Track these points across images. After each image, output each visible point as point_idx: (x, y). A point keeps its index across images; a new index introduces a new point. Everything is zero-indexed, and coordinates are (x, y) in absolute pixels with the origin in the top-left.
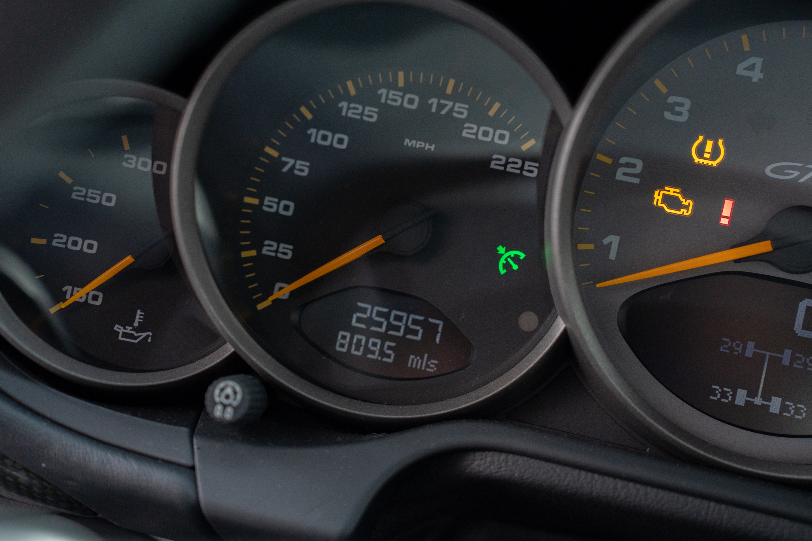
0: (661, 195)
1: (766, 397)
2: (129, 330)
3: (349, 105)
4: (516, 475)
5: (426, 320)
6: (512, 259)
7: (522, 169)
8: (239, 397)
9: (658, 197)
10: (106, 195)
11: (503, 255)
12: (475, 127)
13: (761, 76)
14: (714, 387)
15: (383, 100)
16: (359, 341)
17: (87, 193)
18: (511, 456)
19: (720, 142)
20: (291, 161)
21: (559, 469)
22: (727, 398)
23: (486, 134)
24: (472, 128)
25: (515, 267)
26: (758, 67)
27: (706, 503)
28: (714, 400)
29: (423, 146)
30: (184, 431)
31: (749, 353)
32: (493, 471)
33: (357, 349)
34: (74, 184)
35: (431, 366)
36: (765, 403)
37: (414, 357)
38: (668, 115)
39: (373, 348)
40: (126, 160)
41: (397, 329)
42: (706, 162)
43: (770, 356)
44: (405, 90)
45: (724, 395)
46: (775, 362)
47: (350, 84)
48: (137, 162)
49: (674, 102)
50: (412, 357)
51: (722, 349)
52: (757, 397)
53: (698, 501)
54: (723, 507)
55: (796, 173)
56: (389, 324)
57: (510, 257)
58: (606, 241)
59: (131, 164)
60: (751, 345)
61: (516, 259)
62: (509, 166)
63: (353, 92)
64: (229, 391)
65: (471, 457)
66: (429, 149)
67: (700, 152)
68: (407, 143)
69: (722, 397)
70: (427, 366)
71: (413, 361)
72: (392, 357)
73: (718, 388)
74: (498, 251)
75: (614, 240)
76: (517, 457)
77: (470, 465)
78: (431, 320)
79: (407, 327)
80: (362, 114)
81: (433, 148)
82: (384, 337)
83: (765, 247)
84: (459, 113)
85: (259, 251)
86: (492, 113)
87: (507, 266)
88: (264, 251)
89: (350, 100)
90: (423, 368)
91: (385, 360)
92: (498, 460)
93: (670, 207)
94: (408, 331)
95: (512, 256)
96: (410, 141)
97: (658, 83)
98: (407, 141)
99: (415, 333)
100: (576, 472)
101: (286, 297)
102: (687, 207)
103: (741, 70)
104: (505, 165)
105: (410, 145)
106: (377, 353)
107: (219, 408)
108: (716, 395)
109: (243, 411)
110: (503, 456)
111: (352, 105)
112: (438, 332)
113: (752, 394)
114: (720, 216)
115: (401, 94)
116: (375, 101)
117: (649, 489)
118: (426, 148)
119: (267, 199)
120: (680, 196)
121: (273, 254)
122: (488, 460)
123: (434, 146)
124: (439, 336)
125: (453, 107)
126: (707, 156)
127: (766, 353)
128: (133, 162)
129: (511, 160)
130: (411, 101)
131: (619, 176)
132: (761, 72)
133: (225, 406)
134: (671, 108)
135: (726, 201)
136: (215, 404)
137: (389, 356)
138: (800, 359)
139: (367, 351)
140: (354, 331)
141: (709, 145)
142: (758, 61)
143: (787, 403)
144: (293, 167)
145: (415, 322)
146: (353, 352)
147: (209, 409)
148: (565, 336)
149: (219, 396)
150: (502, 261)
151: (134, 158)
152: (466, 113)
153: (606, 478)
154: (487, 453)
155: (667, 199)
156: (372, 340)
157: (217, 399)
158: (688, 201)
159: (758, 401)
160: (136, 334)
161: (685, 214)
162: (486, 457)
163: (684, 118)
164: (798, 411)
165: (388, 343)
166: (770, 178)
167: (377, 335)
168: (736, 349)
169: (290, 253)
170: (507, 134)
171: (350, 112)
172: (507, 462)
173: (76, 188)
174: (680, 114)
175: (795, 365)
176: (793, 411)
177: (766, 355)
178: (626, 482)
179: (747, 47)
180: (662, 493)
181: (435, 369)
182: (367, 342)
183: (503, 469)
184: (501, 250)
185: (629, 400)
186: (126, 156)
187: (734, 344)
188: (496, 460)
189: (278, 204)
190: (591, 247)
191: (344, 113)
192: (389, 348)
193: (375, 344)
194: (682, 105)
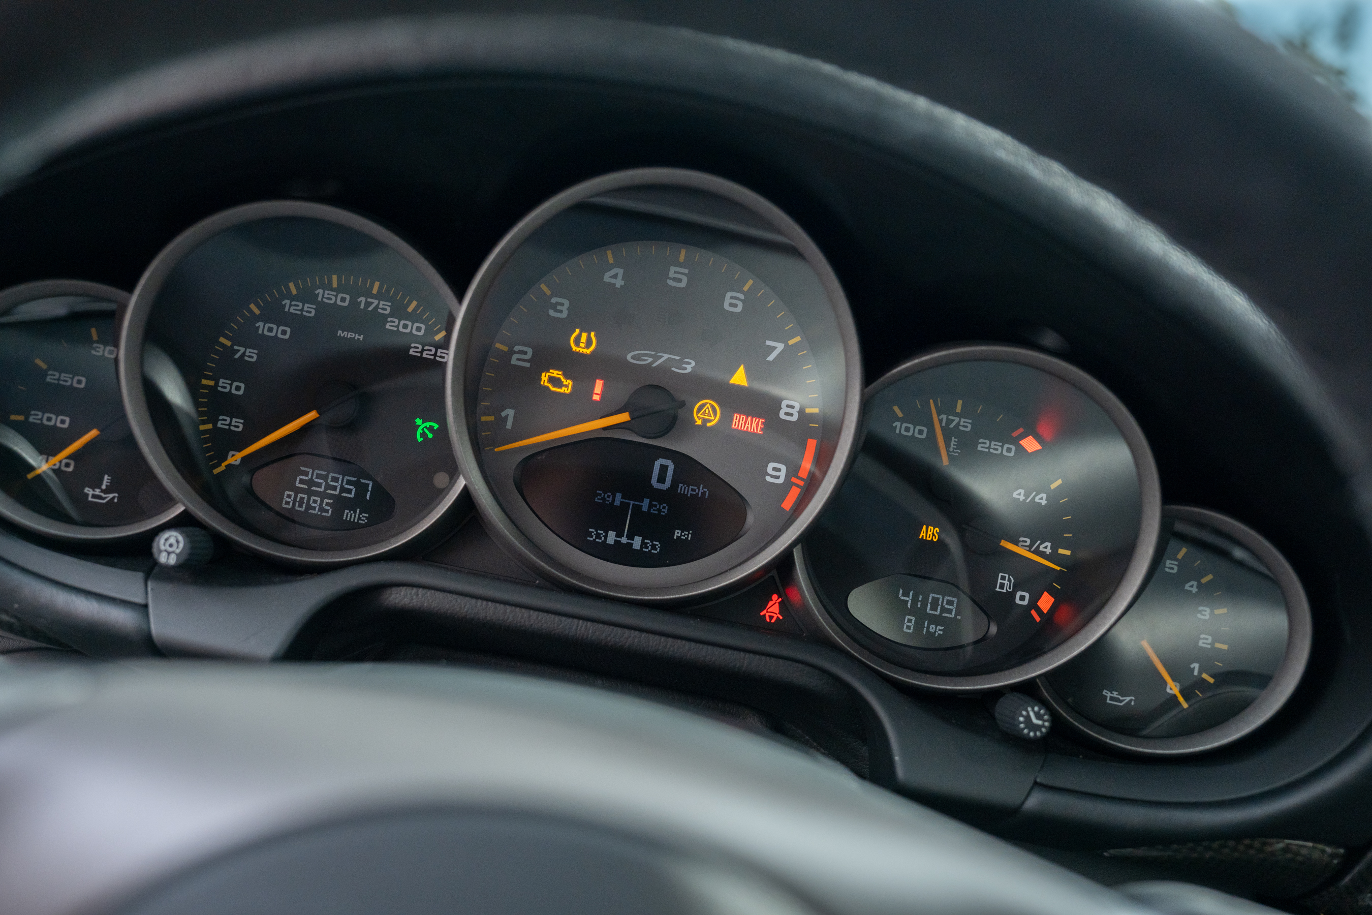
0: (547, 376)
1: (631, 537)
2: (97, 492)
3: (290, 303)
4: (425, 605)
5: (358, 481)
6: (428, 429)
7: (435, 355)
8: (181, 545)
9: (544, 378)
10: (76, 378)
11: (420, 426)
12: (397, 321)
13: (623, 283)
14: (590, 530)
15: (320, 299)
16: (302, 499)
17: (60, 376)
18: (421, 590)
19: (592, 334)
20: (242, 350)
21: (460, 599)
22: (600, 538)
23: (405, 326)
24: (394, 322)
25: (430, 436)
26: (620, 276)
27: (576, 621)
28: (599, 542)
29: (353, 336)
30: (140, 576)
31: (617, 503)
32: (406, 603)
33: (300, 506)
34: (49, 369)
35: (362, 518)
36: (629, 541)
37: (348, 511)
38: (551, 313)
39: (313, 505)
40: (95, 349)
41: (335, 488)
42: (581, 350)
43: (633, 504)
44: (338, 290)
45: (598, 536)
46: (637, 509)
47: (292, 285)
48: (104, 351)
49: (556, 302)
50: (346, 511)
51: (596, 500)
52: (623, 537)
53: (570, 620)
54: (589, 623)
55: (650, 360)
56: (327, 484)
57: (426, 427)
58: (503, 414)
59: (98, 351)
60: (619, 496)
61: (431, 429)
62: (425, 353)
63: (294, 292)
64: (172, 540)
65: (388, 591)
66: (359, 339)
67: (577, 341)
68: (340, 334)
69: (596, 538)
70: (359, 519)
71: (348, 515)
72: (330, 512)
73: (594, 530)
74: (416, 423)
75: (510, 413)
76: (426, 590)
77: (388, 598)
78: (362, 481)
79: (342, 486)
80: (302, 310)
81: (361, 338)
82: (323, 496)
83: (624, 417)
84: (383, 309)
85: (215, 424)
86: (410, 309)
87: (423, 435)
88: (219, 425)
89: (292, 298)
90: (356, 521)
91: (324, 514)
92: (411, 593)
93: (554, 386)
94: (343, 490)
95: (428, 426)
96: (343, 333)
97: (543, 286)
98: (340, 332)
99: (349, 491)
100: (474, 601)
101: (238, 463)
102: (567, 386)
103: (607, 278)
104: (421, 352)
105: (342, 335)
106: (317, 509)
107: (164, 555)
108: (592, 537)
109: (184, 557)
110: (415, 590)
111: (293, 303)
112: (369, 491)
113: (620, 535)
114: (592, 392)
115: (335, 293)
116: (312, 299)
117: (532, 612)
118: (356, 338)
119: (221, 381)
120: (561, 377)
121: (227, 427)
122: (402, 593)
123: (362, 336)
124: (369, 493)
125: (378, 304)
126: (582, 345)
127: (630, 502)
128: (101, 350)
129: (426, 348)
130: (343, 300)
131: (514, 361)
132: (623, 279)
133: (169, 553)
134: (554, 307)
135: (597, 381)
136: (160, 551)
137: (327, 511)
138: (655, 506)
139: (309, 507)
140: (297, 491)
141: (584, 336)
142: (620, 272)
143: (646, 541)
144: (244, 354)
145: (349, 482)
146: (297, 508)
147: (156, 555)
148: (466, 490)
149: (164, 545)
150: (419, 431)
151: (102, 347)
152: (389, 309)
153: (498, 605)
154: (401, 587)
155: (552, 380)
156: (313, 498)
157: (162, 548)
158: (568, 381)
159: (624, 540)
160: (104, 496)
161: (566, 391)
162: (401, 591)
163: (564, 315)
164: (654, 547)
165: (326, 501)
166: (631, 363)
167: (317, 494)
168: (607, 499)
169: (241, 426)
170: (423, 327)
171: (292, 308)
172: (418, 595)
173: (50, 372)
174: (561, 311)
175: (652, 511)
176: (650, 547)
177: (630, 503)
178: (513, 607)
179: (611, 260)
180: (542, 615)
181: (366, 521)
182: (309, 499)
183: (414, 601)
184: (418, 421)
185: (516, 542)
186: (95, 345)
187: (606, 495)
188: (409, 593)
189: (231, 385)
190: (492, 418)
191: (287, 310)
192: (327, 504)
193: (315, 502)
194: (562, 304)
